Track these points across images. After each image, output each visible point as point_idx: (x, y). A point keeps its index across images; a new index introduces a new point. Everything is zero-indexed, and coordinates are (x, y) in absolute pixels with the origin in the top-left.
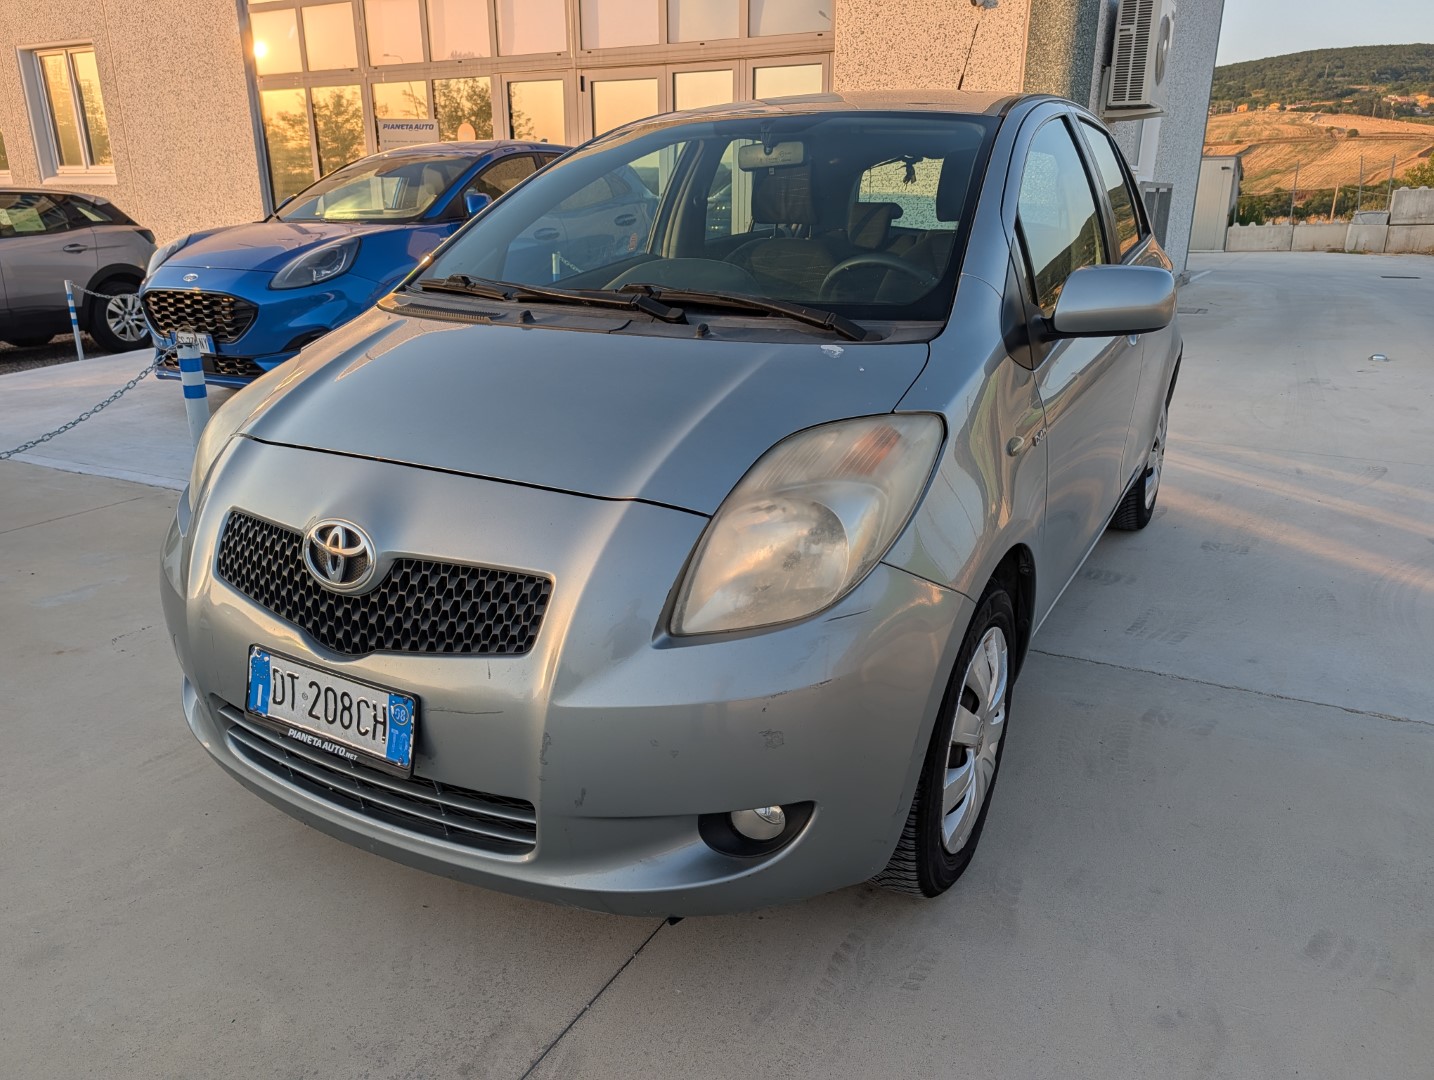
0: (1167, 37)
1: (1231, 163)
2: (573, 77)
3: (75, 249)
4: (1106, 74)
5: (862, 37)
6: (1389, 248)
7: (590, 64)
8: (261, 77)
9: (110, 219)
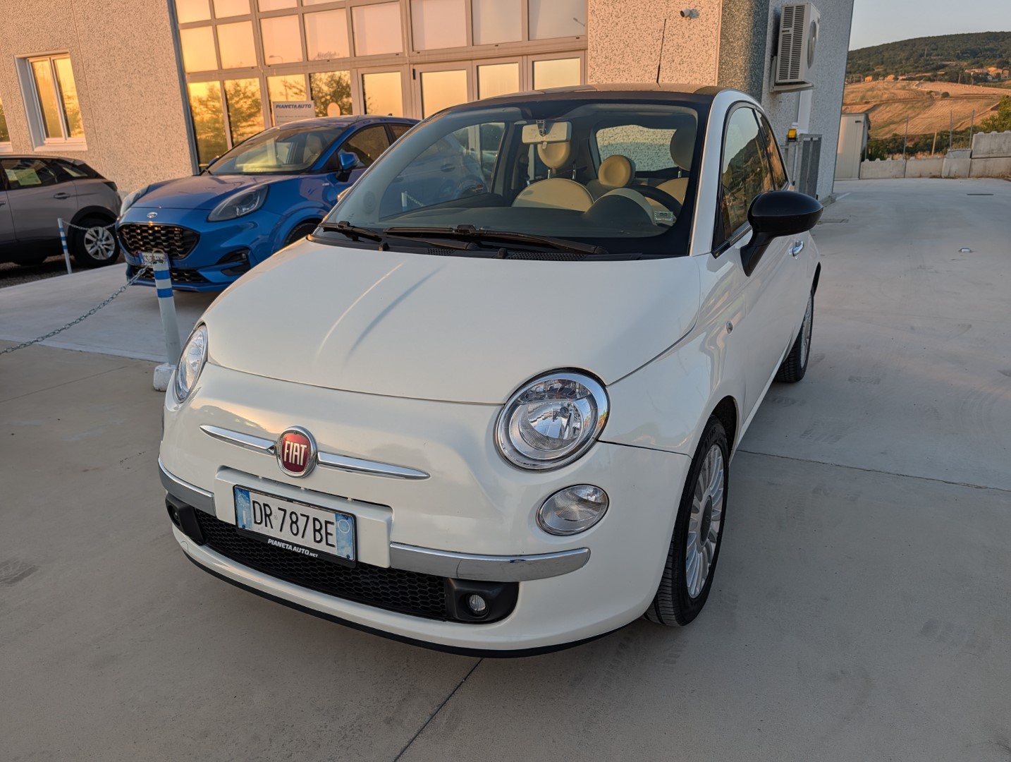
0: (815, 35)
1: (862, 118)
2: (408, 70)
3: (62, 196)
4: (774, 61)
5: (607, 39)
6: (972, 174)
7: (419, 61)
8: (189, 74)
9: (86, 175)
